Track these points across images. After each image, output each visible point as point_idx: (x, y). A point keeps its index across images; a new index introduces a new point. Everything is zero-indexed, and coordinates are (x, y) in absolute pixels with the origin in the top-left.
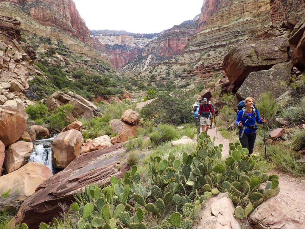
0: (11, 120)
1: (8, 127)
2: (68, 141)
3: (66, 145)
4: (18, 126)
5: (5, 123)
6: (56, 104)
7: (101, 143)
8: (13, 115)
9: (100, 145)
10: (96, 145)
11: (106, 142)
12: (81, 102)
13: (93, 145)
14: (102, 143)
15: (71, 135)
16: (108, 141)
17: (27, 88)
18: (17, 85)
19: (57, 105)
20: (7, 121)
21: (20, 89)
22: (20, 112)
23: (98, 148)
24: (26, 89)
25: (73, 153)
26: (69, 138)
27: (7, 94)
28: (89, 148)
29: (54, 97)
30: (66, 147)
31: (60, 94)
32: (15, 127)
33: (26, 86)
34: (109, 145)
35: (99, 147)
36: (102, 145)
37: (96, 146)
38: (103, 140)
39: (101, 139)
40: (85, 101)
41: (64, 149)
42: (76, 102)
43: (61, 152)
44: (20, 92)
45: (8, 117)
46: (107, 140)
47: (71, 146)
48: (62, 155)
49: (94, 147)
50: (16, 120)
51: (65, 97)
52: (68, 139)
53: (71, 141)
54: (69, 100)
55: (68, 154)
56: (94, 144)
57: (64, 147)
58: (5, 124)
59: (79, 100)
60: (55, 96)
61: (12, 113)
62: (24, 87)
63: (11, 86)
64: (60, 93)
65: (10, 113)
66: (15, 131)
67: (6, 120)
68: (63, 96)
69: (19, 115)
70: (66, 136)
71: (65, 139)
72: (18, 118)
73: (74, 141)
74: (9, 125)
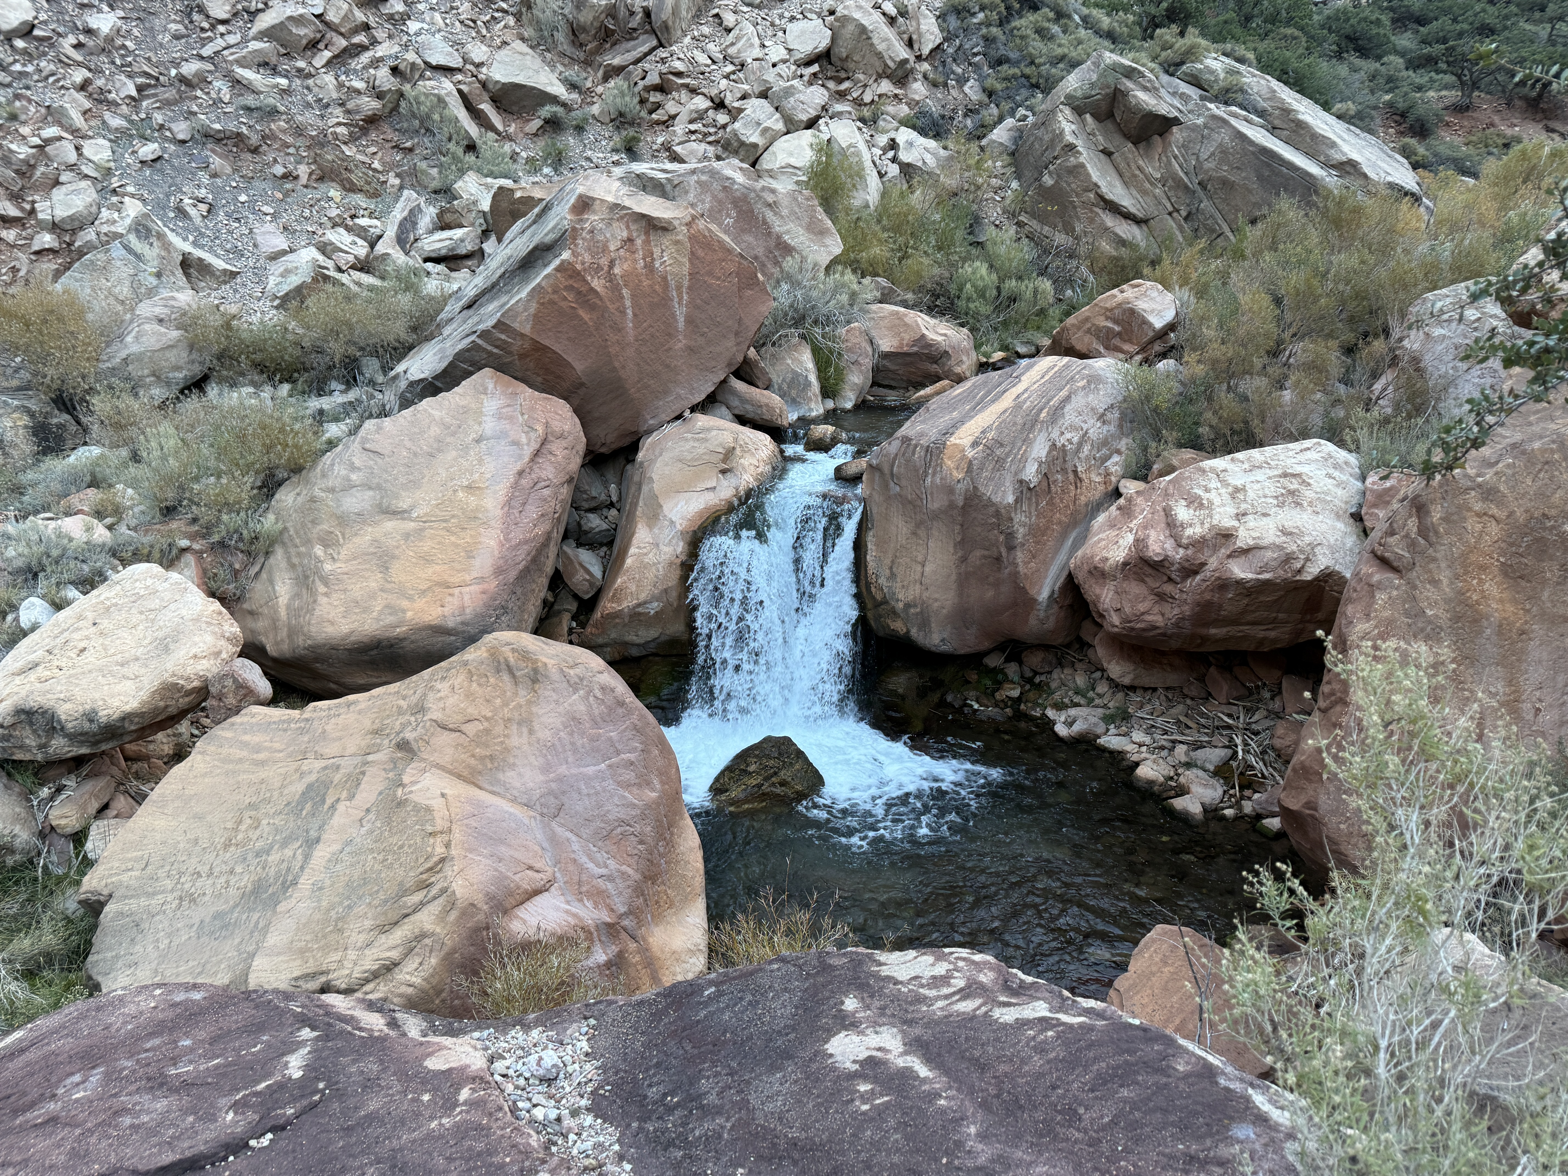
0: (650, 267)
1: (623, 312)
2: (970, 453)
3: (951, 490)
4: (697, 307)
5: (597, 284)
6: (1071, 147)
7: (1240, 516)
8: (665, 229)
9: (1227, 536)
10: (1195, 531)
11: (1291, 518)
12: (1273, 130)
13: (1172, 525)
14: (1251, 521)
15: (1018, 406)
16: (1319, 505)
17: (926, 51)
18: (863, 30)
19: (1082, 159)
20: (617, 270)
21: (879, 55)
22: (785, 212)
23: (1201, 558)
24: (919, 58)
25: (998, 559)
26: (990, 435)
27: (788, 92)
28: (1130, 538)
29: (1070, 101)
30: (952, 505)
31: (1111, 80)
32: (681, 320)
33: (920, 35)
34: (1313, 546)
35: (1215, 548)
36: (1244, 538)
37: (1189, 532)
38: (1271, 489)
39: (1259, 475)
40: (1301, 125)
41: (935, 516)
42: (1223, 137)
43: (914, 534)
44: (880, 76)
45: (630, 240)
46: (1309, 494)
47: (990, 503)
48: (920, 558)
49: (1169, 545)
50: (686, 269)
51: (1142, 95)
52: (975, 444)
53: (1000, 463)
54: (1176, 121)
55: (964, 559)
56: (1182, 513)
57: (936, 504)
58: (592, 290)
59: (1261, 113)
60: (1079, 94)
61: (655, 214)
62: (910, 44)
63: (833, 39)
64: (1115, 68)
65: (643, 216)
66: (680, 345)
67: (604, 262)
68: (1130, 84)
69: (710, 230)
70: (980, 411)
71: (953, 440)
72: (700, 253)
73: (1024, 460)
74: (628, 303)
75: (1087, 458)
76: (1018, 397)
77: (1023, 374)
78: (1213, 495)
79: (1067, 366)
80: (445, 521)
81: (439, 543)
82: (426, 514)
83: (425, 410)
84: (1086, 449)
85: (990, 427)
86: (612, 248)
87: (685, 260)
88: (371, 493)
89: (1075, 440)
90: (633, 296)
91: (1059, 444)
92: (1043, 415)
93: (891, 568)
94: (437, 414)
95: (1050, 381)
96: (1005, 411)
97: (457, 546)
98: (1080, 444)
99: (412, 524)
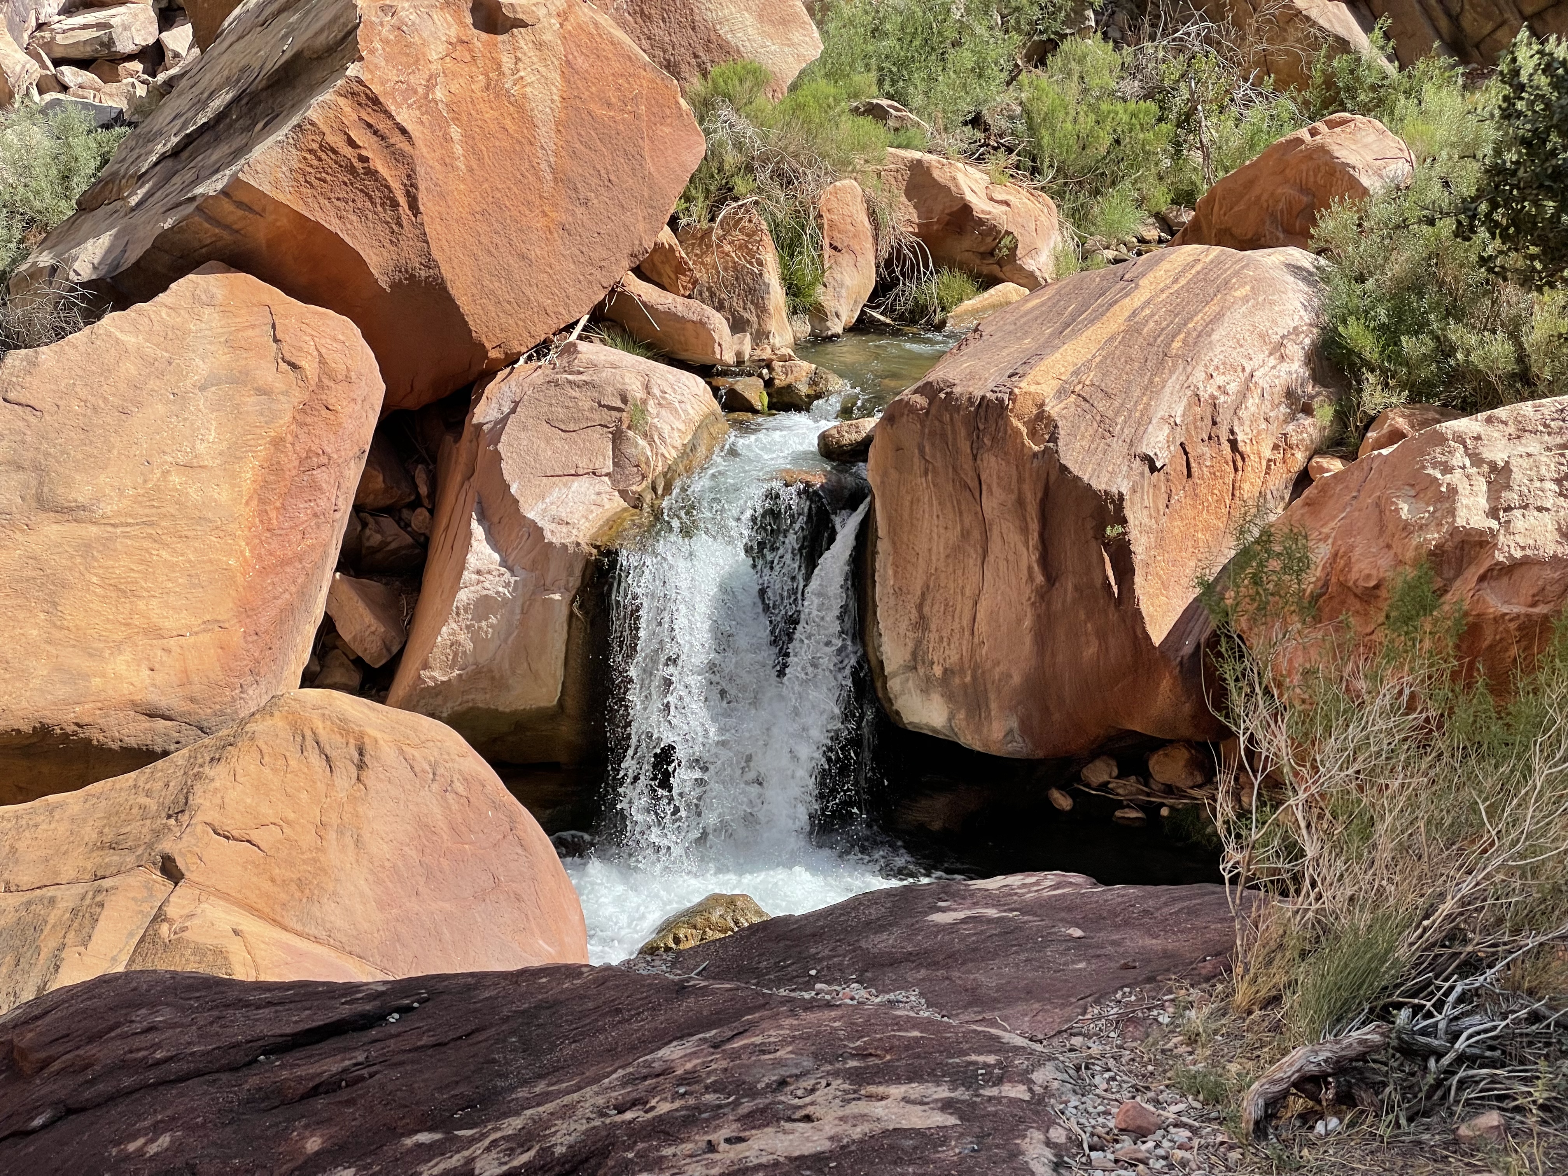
0: (495, 88)
1: (450, 166)
2: (1056, 407)
4: (574, 156)
5: (406, 117)
7: (1500, 512)
9: (1478, 544)
10: (1426, 537)
13: (1389, 529)
14: (1518, 520)
15: (1134, 329)
26: (1088, 378)
32: (548, 178)
35: (1461, 565)
37: (1417, 538)
38: (1550, 466)
43: (960, 549)
45: (462, 42)
47: (1088, 493)
48: (970, 591)
49: (1385, 561)
50: (557, 91)
52: (1062, 393)
53: (1104, 425)
55: (1045, 592)
56: (1406, 508)
67: (418, 79)
69: (596, 24)
70: (1069, 337)
71: (1024, 385)
72: (581, 62)
73: (1143, 421)
74: (458, 150)
75: (1254, 419)
76: (1134, 314)
77: (1143, 275)
78: (1455, 479)
79: (1217, 262)
80: (151, 524)
81: (142, 562)
82: (119, 513)
83: (109, 335)
84: (1252, 402)
85: (1087, 365)
86: (434, 56)
87: (556, 76)
88: (22, 476)
89: (1233, 388)
90: (468, 137)
91: (1203, 396)
92: (1176, 345)
93: (920, 607)
94: (130, 340)
95: (1187, 288)
96: (1112, 339)
97: (173, 566)
98: (1243, 395)
99: (94, 529)
